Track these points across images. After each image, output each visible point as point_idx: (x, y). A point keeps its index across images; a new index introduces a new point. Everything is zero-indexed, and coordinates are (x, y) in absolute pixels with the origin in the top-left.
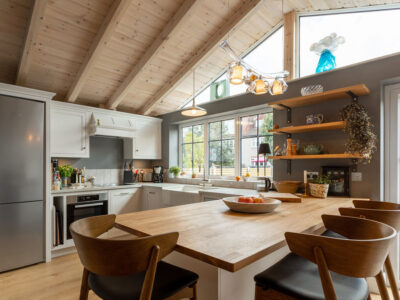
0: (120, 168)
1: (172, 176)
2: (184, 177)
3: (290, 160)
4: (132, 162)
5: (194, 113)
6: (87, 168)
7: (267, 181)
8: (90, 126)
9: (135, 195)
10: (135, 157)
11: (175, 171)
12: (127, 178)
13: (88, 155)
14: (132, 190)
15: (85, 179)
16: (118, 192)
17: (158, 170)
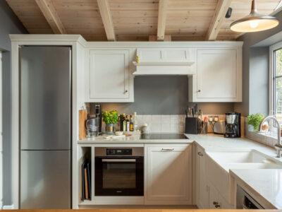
0: (180, 113)
1: (251, 129)
13: (131, 100)
14: (179, 146)
15: (136, 126)
16: (159, 147)
17: (232, 119)
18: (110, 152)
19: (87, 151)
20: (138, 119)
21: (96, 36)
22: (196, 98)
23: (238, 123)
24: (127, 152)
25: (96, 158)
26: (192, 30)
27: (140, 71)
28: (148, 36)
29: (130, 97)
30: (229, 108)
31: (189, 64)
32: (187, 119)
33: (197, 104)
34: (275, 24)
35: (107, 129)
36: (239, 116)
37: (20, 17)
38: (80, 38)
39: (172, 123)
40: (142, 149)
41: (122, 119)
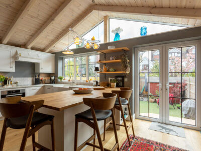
0: (33, 77)
1: (59, 80)
2: (65, 81)
3: (105, 74)
4: (39, 74)
5: (68, 53)
6: (14, 77)
7: (97, 82)
8: (15, 56)
9: (40, 89)
10: (40, 72)
11: (61, 78)
12: (37, 82)
13: (13, 71)
14: (38, 87)
15: (13, 82)
17: (53, 78)
18: (10, 92)
25: (3, 96)
26: (39, 47)
36: (55, 77)
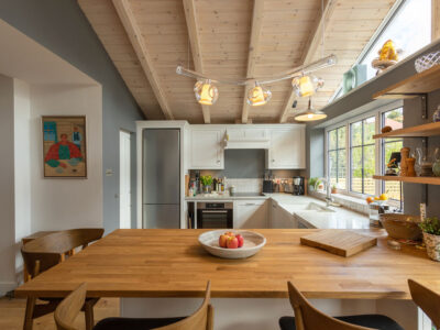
0: (261, 178)
1: (311, 188)
2: (322, 191)
3: (427, 185)
5: (309, 117)
13: (222, 167)
14: (259, 202)
15: (225, 187)
16: (244, 202)
17: (298, 181)
18: (209, 205)
19: (191, 205)
20: (227, 182)
21: (197, 120)
22: (271, 166)
23: (302, 184)
24: (220, 206)
25: (199, 211)
26: (268, 115)
27: (230, 146)
28: (235, 120)
29: (221, 166)
30: (296, 173)
31: (266, 141)
32: (265, 182)
33: (271, 171)
34: (324, 116)
35: (204, 189)
36: (303, 179)
37: (143, 109)
38: (186, 123)
39: (253, 185)
40: (232, 204)
41: (215, 182)
